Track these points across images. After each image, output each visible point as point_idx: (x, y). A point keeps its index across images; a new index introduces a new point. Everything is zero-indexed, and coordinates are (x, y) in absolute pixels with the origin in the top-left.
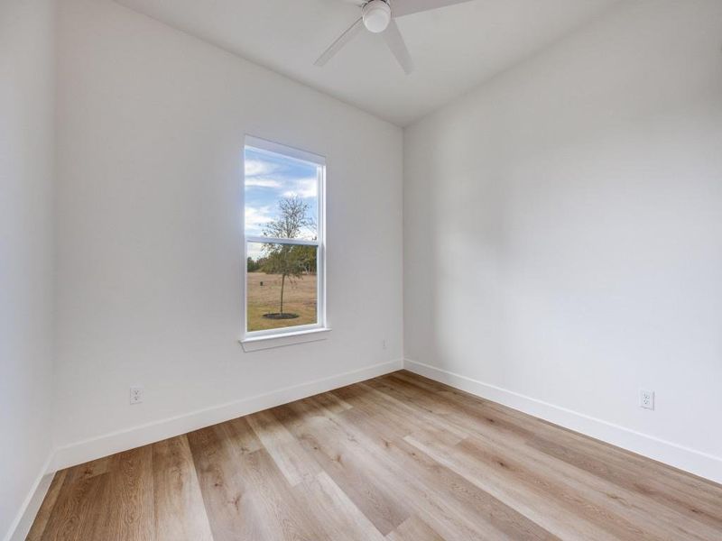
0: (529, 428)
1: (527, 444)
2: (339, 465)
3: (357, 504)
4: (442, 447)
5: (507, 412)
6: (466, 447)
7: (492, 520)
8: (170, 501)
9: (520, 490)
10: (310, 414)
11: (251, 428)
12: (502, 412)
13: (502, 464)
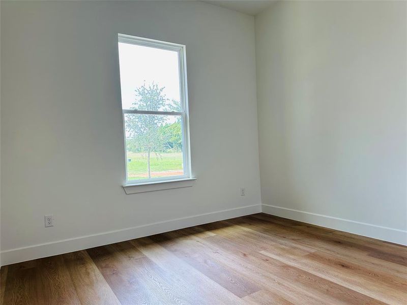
0: (373, 247)
1: (369, 255)
2: (206, 265)
3: (220, 284)
4: (292, 257)
5: (356, 237)
6: (313, 256)
7: (327, 292)
8: (83, 280)
9: (356, 279)
10: (181, 239)
11: (134, 247)
12: (351, 238)
13: (343, 266)
